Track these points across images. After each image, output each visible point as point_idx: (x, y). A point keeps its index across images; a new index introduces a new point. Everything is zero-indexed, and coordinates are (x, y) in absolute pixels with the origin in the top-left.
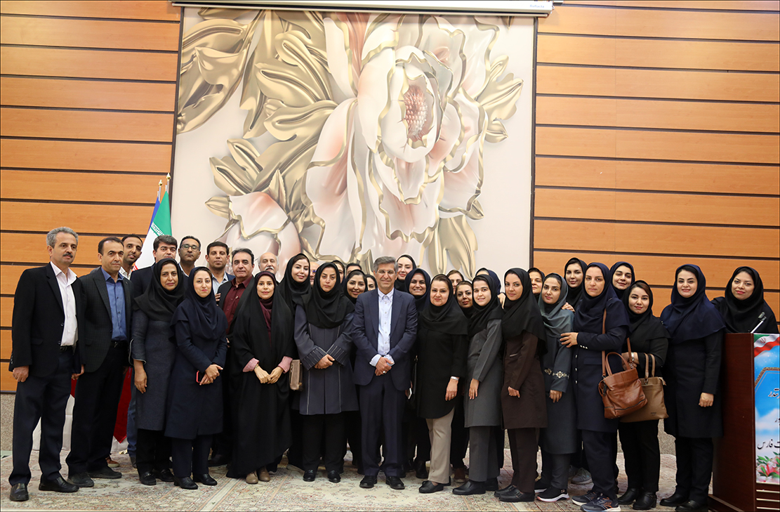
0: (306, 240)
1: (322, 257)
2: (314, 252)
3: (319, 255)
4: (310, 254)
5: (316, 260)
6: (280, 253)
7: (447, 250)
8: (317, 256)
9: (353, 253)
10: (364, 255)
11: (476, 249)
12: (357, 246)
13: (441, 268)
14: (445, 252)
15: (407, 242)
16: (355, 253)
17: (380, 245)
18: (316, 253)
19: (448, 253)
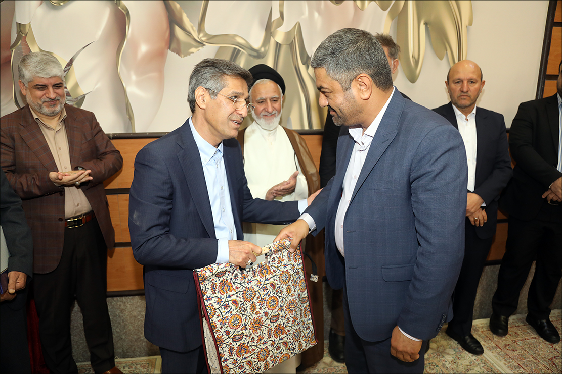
0: (178, 6)
1: (212, 39)
2: (196, 29)
3: (206, 35)
4: (188, 33)
5: (201, 44)
6: (129, 33)
7: (426, 24)
8: (201, 37)
9: (269, 29)
10: (288, 34)
11: (471, 23)
12: (276, 16)
13: (416, 56)
14: (423, 27)
15: (362, 9)
16: (272, 30)
17: (316, 14)
18: (200, 29)
19: (427, 29)
